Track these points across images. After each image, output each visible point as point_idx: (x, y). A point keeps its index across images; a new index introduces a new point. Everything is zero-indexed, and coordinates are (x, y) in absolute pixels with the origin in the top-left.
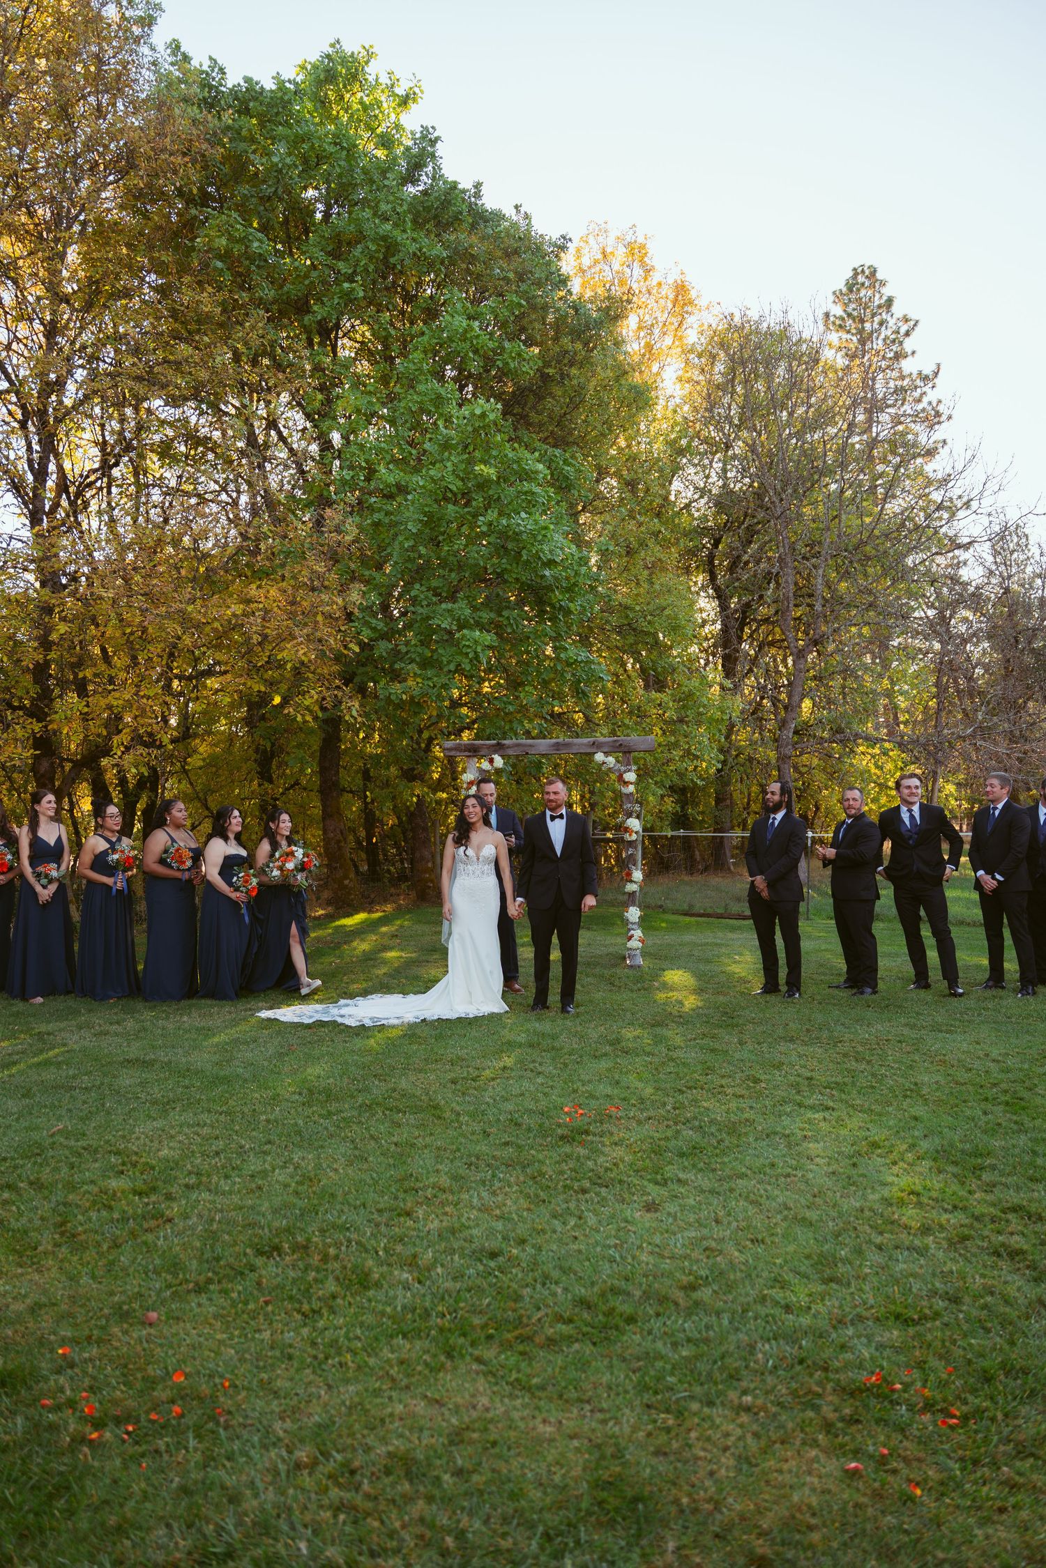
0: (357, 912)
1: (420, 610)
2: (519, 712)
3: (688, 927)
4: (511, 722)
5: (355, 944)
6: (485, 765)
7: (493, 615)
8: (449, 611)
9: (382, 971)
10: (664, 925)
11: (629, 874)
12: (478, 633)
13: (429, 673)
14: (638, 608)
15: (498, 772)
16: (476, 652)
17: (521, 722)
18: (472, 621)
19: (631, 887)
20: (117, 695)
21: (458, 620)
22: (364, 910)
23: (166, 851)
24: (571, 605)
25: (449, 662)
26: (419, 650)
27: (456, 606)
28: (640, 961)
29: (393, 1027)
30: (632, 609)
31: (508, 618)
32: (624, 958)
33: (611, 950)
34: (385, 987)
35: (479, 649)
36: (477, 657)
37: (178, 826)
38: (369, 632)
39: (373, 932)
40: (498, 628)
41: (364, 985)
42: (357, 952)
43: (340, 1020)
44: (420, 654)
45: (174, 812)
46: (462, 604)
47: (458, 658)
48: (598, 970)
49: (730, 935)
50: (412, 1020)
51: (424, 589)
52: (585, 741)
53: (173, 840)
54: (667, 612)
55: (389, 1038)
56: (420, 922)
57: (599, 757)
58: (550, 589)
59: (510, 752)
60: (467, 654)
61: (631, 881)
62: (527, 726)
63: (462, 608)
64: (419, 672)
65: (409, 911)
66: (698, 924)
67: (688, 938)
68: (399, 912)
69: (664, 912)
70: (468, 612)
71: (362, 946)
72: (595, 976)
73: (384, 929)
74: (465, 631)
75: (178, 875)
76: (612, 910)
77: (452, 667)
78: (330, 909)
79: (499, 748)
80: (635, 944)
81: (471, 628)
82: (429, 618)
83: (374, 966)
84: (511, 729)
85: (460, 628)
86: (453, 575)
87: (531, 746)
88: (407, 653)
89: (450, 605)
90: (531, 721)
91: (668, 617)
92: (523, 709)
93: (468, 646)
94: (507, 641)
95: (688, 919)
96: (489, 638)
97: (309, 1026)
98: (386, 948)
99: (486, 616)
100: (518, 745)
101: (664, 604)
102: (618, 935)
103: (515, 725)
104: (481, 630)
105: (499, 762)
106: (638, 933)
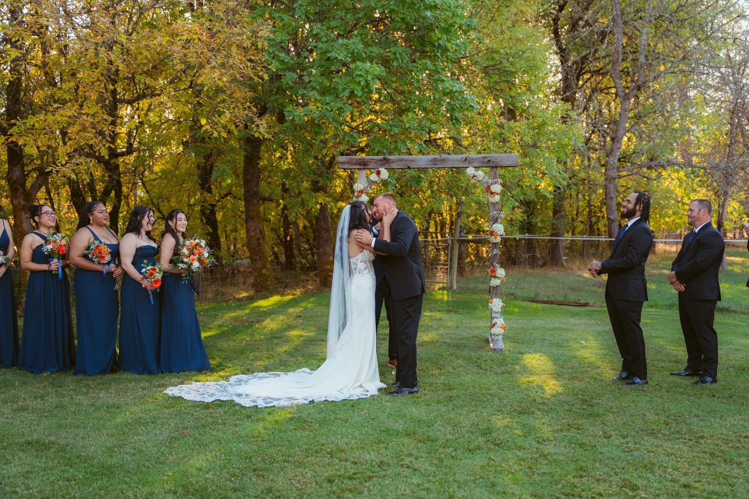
0: (272, 295)
1: (320, 45)
2: (403, 133)
3: (536, 311)
4: (396, 142)
5: (265, 323)
6: (374, 177)
7: (382, 51)
8: (346, 45)
9: (285, 348)
10: (516, 310)
11: (493, 271)
12: (368, 64)
13: (328, 99)
14: (502, 51)
15: (385, 183)
16: (366, 81)
17: (404, 142)
18: (364, 55)
19: (495, 282)
20: (61, 112)
21: (353, 53)
22: (277, 293)
23: (88, 248)
24: (449, 45)
25: (344, 89)
26: (320, 80)
27: (351, 41)
28: (501, 345)
29: (283, 408)
30: (496, 52)
31: (395, 53)
32: (487, 341)
33: (476, 332)
34: (284, 365)
35: (369, 78)
36: (368, 84)
37: (101, 225)
38: (278, 64)
39: (281, 312)
40: (385, 62)
41: (267, 362)
42: (266, 331)
43: (237, 400)
44: (321, 84)
45: (96, 213)
46: (356, 40)
47: (352, 86)
48: (466, 353)
49: (572, 320)
50: (301, 401)
51: (324, 28)
52: (459, 157)
53: (96, 238)
54: (526, 55)
55: (276, 421)
56: (320, 304)
57: (470, 171)
58: (430, 28)
59: (395, 166)
60: (359, 83)
61: (495, 277)
62: (409, 145)
63: (356, 43)
64: (319, 98)
65: (313, 295)
66: (544, 310)
67: (538, 322)
68: (307, 295)
69: (516, 298)
70: (361, 46)
71: (271, 324)
72: (464, 358)
73: (291, 310)
74: (358, 63)
75: (99, 267)
76: (474, 296)
77: (347, 93)
78: (252, 292)
79: (385, 162)
80: (497, 330)
81: (363, 60)
82: (328, 51)
83: (277, 344)
84: (396, 148)
85: (353, 61)
86: (349, 16)
87: (412, 161)
88: (310, 82)
89: (345, 41)
90: (412, 141)
91: (527, 60)
92: (406, 131)
93: (361, 76)
94: (395, 74)
95: (535, 305)
96: (378, 69)
97: (207, 406)
98: (290, 327)
99: (376, 50)
100: (401, 160)
101: (524, 48)
102: (480, 318)
103: (399, 145)
104: (371, 62)
105: (385, 174)
106: (500, 321)
